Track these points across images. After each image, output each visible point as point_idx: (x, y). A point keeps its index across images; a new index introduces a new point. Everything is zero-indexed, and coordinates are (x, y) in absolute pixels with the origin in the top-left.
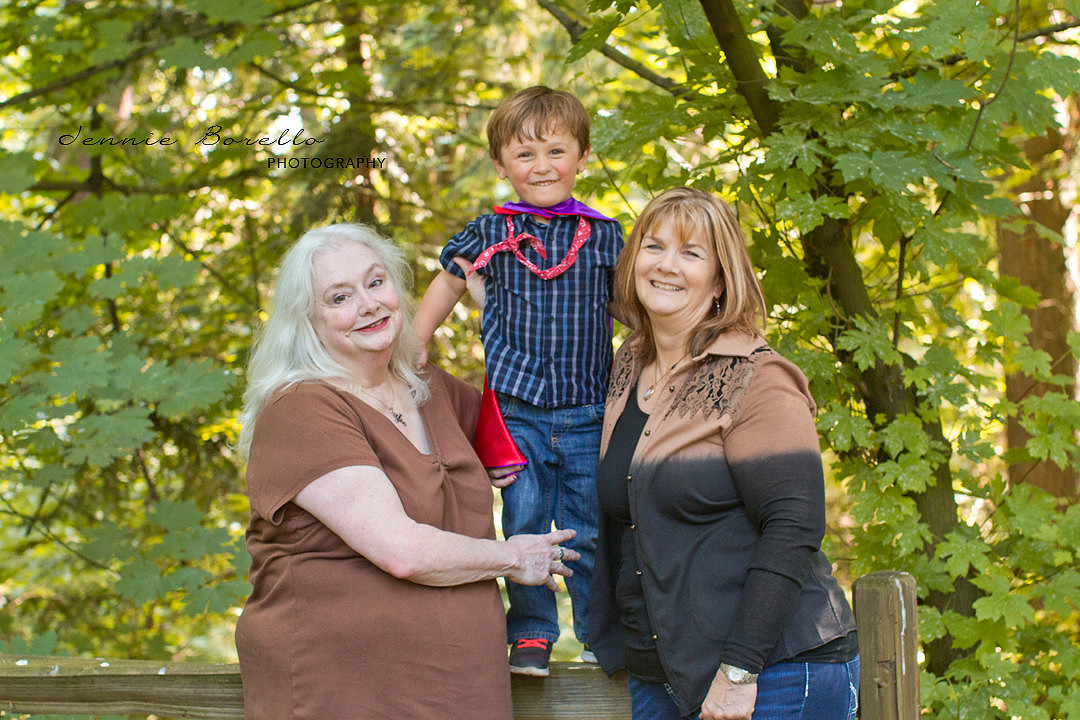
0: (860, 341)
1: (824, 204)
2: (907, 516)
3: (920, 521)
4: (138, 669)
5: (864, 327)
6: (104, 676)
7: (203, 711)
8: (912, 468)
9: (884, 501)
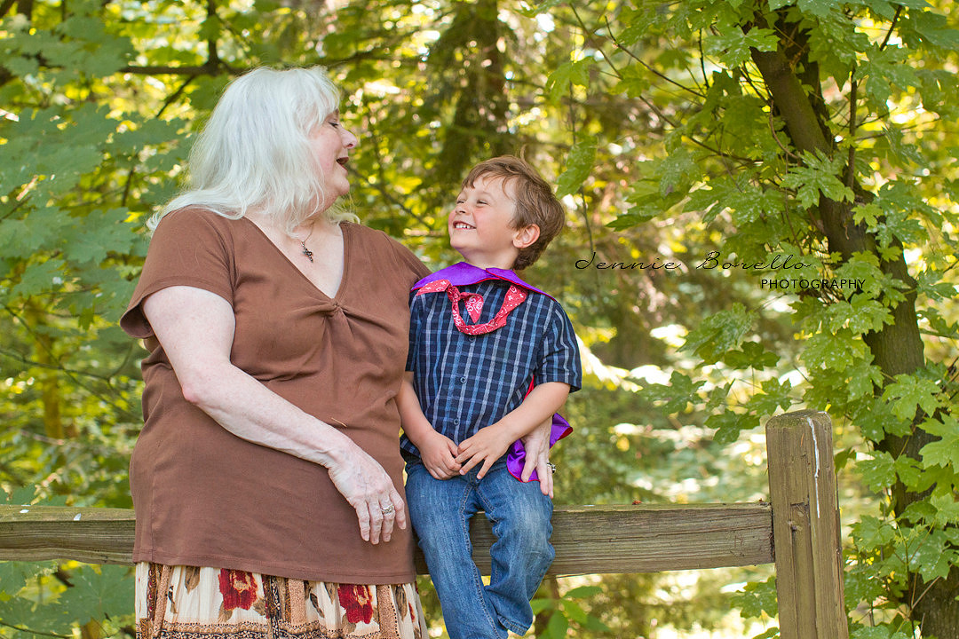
0: (806, 179)
1: (754, 37)
2: (857, 361)
3: (873, 364)
4: (54, 515)
5: (813, 163)
6: (22, 522)
7: (123, 557)
8: (864, 309)
9: (836, 344)
